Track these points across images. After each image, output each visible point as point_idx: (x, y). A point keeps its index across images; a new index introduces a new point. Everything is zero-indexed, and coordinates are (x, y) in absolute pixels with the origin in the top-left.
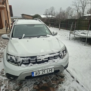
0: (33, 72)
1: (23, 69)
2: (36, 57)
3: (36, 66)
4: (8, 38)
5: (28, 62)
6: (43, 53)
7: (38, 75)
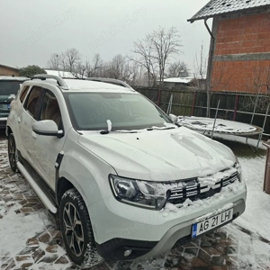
0: (196, 224)
1: (172, 216)
2: (196, 179)
3: (201, 205)
4: (61, 132)
5: (181, 196)
6: (208, 168)
7: (204, 231)
